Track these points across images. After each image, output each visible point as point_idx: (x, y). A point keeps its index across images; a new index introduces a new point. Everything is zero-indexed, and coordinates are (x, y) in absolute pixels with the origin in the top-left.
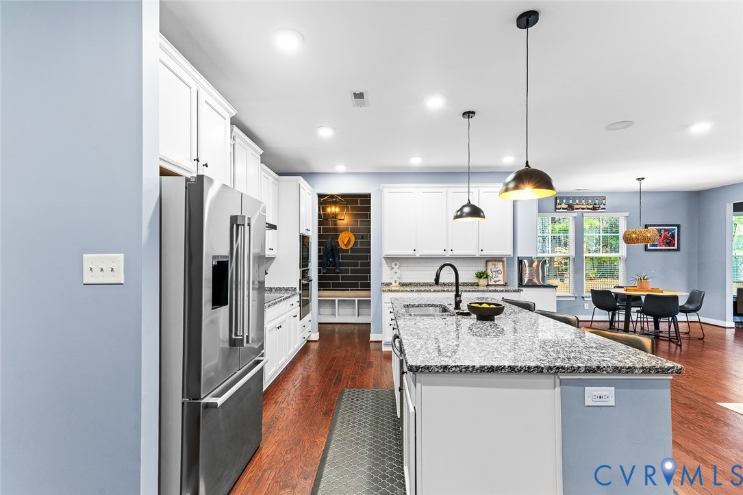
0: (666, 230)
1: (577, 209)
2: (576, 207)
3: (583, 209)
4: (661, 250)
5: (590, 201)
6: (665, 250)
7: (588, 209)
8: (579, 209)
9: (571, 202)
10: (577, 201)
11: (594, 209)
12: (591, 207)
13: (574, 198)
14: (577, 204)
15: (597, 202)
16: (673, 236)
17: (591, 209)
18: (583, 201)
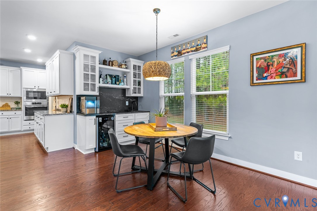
0: (280, 56)
1: (184, 53)
2: (183, 52)
3: (188, 52)
4: (272, 84)
5: (193, 44)
6: (278, 83)
7: (192, 51)
8: (185, 53)
9: (180, 49)
10: (184, 47)
11: (197, 50)
12: (194, 48)
13: (181, 45)
14: (184, 50)
15: (199, 42)
16: (293, 62)
17: (195, 51)
18: (188, 45)
